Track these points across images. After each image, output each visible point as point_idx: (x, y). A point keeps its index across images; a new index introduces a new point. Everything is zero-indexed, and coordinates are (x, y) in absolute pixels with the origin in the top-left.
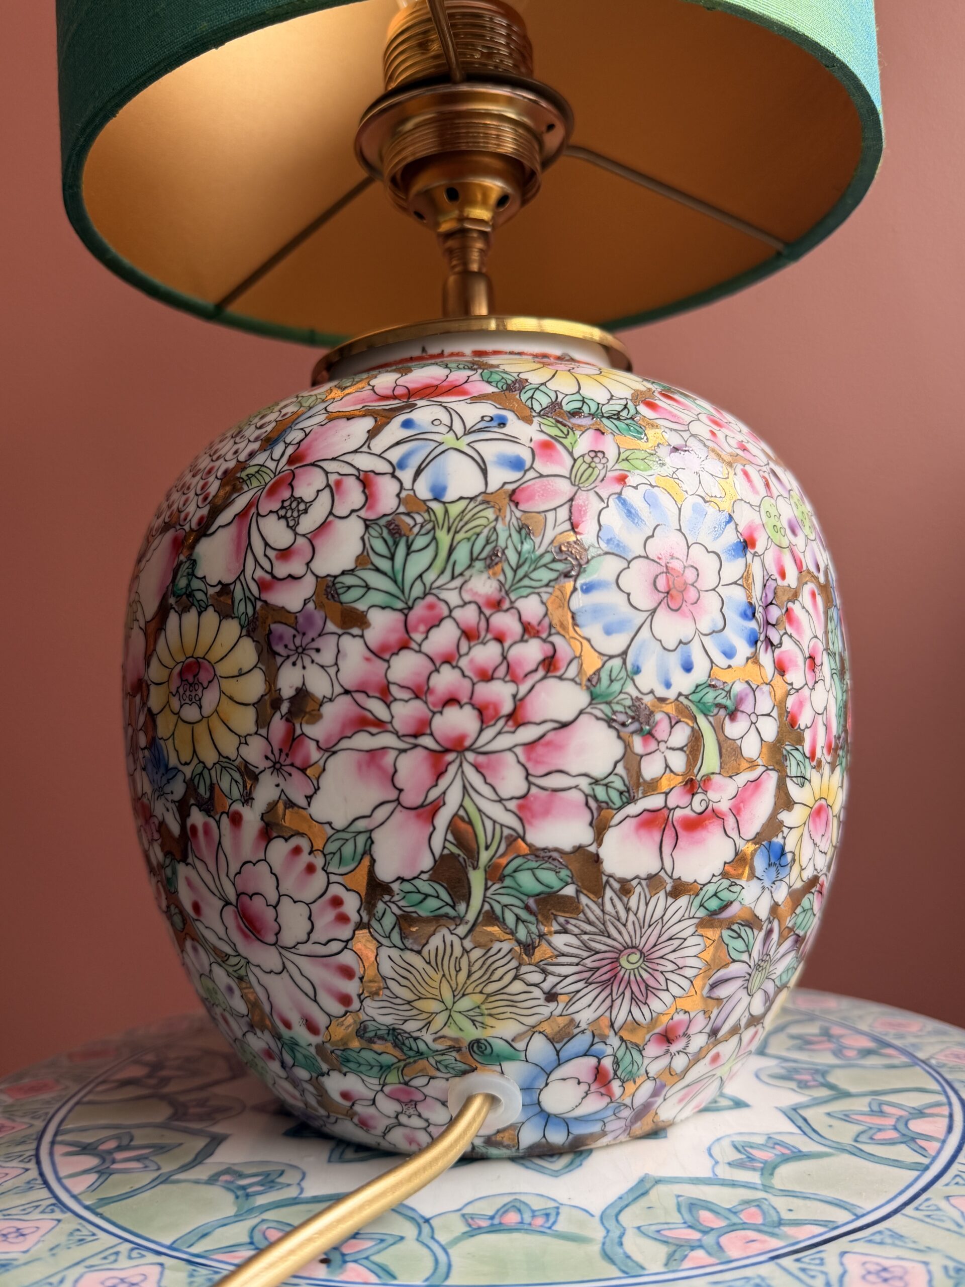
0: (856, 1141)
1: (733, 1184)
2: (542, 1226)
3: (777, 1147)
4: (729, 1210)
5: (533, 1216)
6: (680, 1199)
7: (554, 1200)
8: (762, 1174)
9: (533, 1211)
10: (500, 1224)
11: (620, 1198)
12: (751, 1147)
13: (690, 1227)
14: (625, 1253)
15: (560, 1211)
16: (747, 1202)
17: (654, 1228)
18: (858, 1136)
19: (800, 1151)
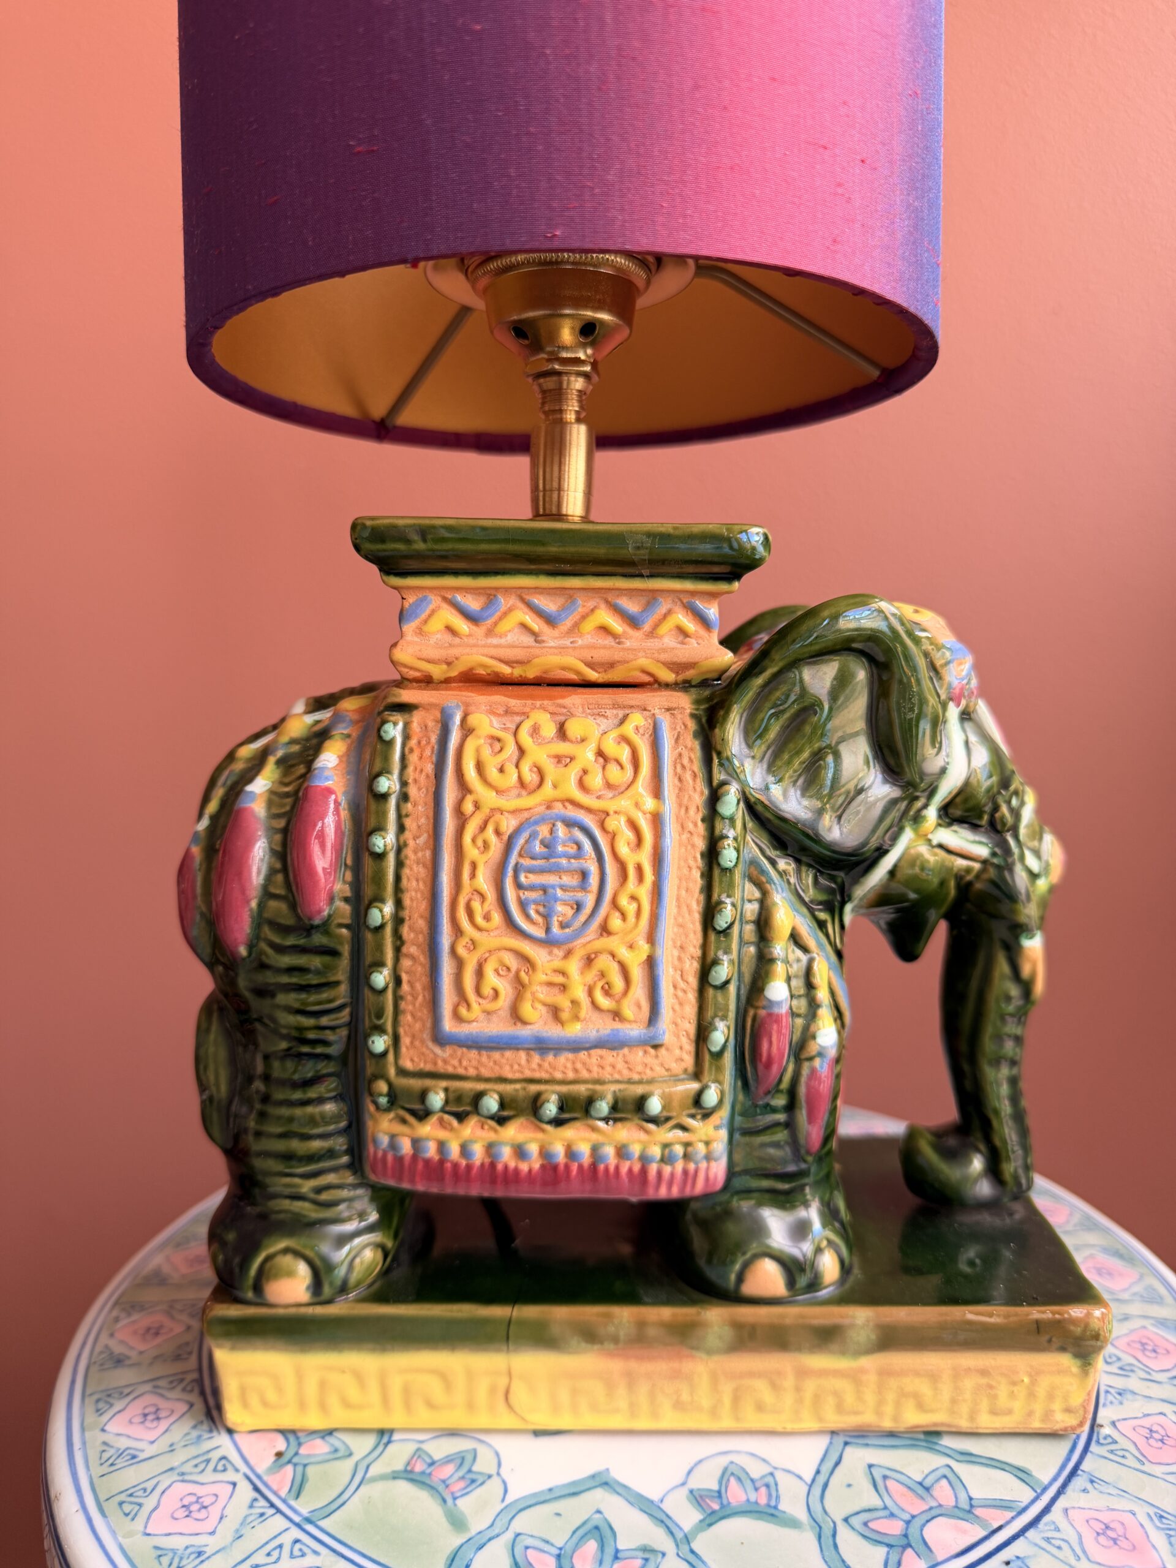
0: (846, 1520)
1: (664, 1521)
2: (452, 1493)
3: (763, 1490)
4: (617, 1551)
5: (463, 1478)
6: (598, 1516)
7: (499, 1465)
8: (701, 1521)
9: (470, 1471)
10: (430, 1474)
11: (550, 1490)
12: (739, 1479)
13: (559, 1556)
14: (471, 1560)
15: (489, 1483)
16: (645, 1549)
17: (529, 1542)
18: (857, 1513)
19: (775, 1507)
